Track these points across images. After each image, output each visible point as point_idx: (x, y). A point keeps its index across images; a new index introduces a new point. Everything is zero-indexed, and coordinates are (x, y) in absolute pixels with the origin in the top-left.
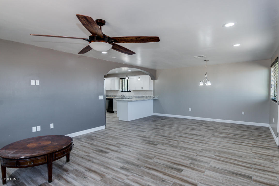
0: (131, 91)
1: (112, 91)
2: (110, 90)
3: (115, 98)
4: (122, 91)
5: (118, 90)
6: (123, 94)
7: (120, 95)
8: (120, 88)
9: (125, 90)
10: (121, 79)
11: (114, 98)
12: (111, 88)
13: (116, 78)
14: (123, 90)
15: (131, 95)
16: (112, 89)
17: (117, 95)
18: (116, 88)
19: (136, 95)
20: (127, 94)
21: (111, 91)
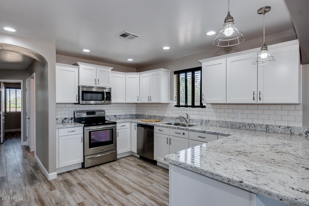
0: (205, 107)
1: (152, 103)
2: (148, 102)
3: (159, 126)
4: (178, 106)
5: (169, 103)
6: (182, 112)
7: (171, 115)
8: (172, 99)
9: (186, 102)
10: (175, 73)
11: (157, 126)
12: (150, 98)
13: (162, 69)
14: (182, 103)
15: (205, 118)
16: (153, 101)
17: (166, 115)
18: (164, 98)
19: (222, 119)
20: (194, 114)
21: (151, 105)
